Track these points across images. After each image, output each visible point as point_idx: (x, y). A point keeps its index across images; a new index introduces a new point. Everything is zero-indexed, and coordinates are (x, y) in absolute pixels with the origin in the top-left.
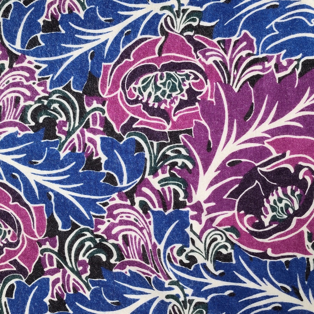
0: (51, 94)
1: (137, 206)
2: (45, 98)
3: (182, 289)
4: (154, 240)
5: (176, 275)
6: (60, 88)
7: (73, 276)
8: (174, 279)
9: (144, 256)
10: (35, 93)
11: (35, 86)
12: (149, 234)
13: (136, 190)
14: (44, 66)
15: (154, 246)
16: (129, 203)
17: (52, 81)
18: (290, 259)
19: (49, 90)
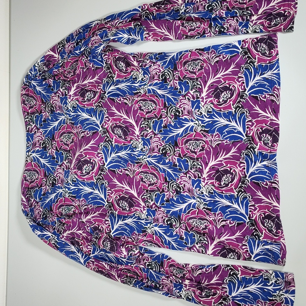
0: (165, 70)
1: (187, 99)
2: (163, 72)
3: (198, 121)
4: (191, 108)
5: (197, 118)
6: (167, 69)
7: (169, 119)
8: (196, 119)
9: (188, 113)
10: (160, 71)
11: (160, 69)
12: (190, 107)
13: (186, 95)
14: (162, 63)
15: (191, 110)
16: (184, 98)
17: (165, 67)
18: (228, 111)
19: (164, 70)
